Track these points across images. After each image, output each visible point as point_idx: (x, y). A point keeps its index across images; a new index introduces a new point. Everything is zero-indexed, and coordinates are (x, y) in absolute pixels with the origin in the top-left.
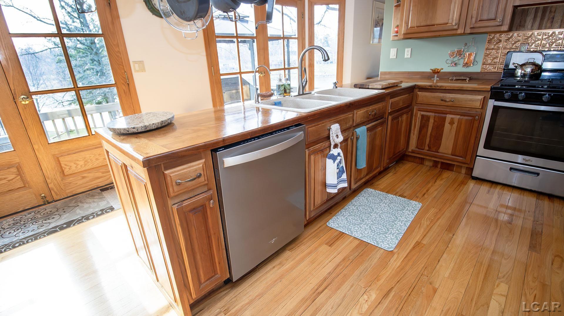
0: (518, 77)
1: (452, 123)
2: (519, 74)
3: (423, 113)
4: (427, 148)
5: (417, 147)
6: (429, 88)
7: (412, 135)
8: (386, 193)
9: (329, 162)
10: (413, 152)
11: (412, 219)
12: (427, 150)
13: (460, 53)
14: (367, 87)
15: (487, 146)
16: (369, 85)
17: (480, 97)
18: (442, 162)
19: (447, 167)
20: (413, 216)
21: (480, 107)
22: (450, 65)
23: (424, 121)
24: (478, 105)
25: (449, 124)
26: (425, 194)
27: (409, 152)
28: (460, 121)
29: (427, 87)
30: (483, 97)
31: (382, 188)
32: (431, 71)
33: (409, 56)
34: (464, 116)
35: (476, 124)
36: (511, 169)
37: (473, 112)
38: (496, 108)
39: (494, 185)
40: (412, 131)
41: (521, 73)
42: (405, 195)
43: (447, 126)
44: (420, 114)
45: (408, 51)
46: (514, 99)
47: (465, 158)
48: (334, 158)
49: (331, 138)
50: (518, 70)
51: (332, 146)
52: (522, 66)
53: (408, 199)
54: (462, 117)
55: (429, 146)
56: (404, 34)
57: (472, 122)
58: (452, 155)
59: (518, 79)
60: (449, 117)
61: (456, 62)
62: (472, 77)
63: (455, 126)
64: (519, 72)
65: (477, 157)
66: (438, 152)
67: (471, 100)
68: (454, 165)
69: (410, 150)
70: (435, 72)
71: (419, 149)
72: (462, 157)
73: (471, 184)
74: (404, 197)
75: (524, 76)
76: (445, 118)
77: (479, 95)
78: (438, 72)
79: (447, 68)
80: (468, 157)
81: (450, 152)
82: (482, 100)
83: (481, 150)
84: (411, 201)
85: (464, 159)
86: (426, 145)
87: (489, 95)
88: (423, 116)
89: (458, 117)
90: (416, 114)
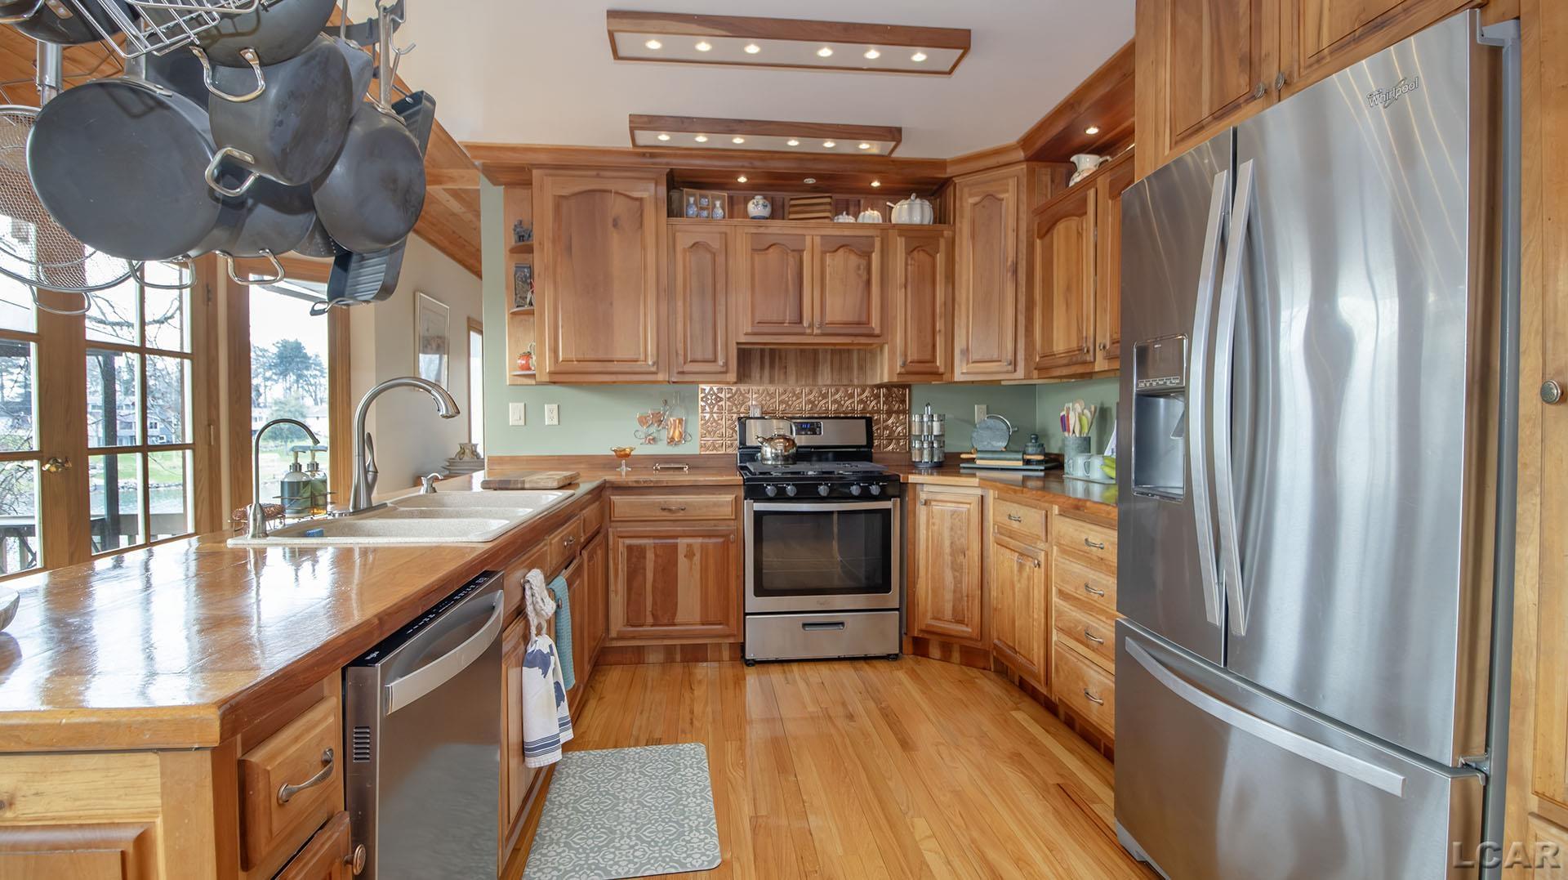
0: (768, 460)
1: (690, 555)
2: (769, 455)
3: (628, 541)
4: (650, 620)
5: (629, 623)
6: (635, 485)
7: (612, 596)
8: (615, 747)
9: (532, 675)
10: (620, 638)
11: (709, 780)
12: (652, 626)
13: (659, 420)
14: (519, 486)
15: (760, 591)
16: (523, 482)
17: (729, 498)
18: (681, 645)
19: (695, 654)
20: (707, 775)
21: (733, 517)
22: (641, 441)
23: (634, 560)
24: (727, 512)
25: (685, 559)
26: (692, 720)
27: (613, 639)
28: (703, 547)
29: (630, 484)
30: (734, 496)
32: (614, 453)
33: (555, 422)
34: (710, 536)
35: (733, 551)
36: (805, 625)
37: (722, 527)
38: (759, 516)
40: (612, 587)
41: (772, 453)
42: (657, 735)
43: (682, 561)
44: (623, 544)
45: (551, 411)
46: (781, 497)
47: (727, 625)
48: (542, 661)
49: (530, 609)
50: (764, 448)
51: (533, 631)
52: (768, 441)
53: (668, 742)
54: (706, 540)
55: (653, 615)
56: (550, 373)
57: (726, 545)
58: (703, 624)
59: (770, 462)
60: (682, 543)
61: (655, 435)
62: (695, 463)
63: (697, 558)
64: (768, 451)
65: (748, 617)
66: (675, 625)
67: (715, 504)
68: (707, 646)
69: (613, 634)
70: (622, 455)
71: (632, 626)
72: (720, 624)
73: (752, 678)
74: (658, 742)
75: (777, 457)
76: (675, 546)
77: (727, 493)
78: (628, 455)
79: (642, 449)
80: (733, 621)
81: (697, 617)
82: (734, 502)
83: (753, 602)
84: (680, 746)
85: (726, 627)
86: (648, 613)
87: (742, 494)
88: (630, 548)
89: (700, 540)
90: (616, 544)
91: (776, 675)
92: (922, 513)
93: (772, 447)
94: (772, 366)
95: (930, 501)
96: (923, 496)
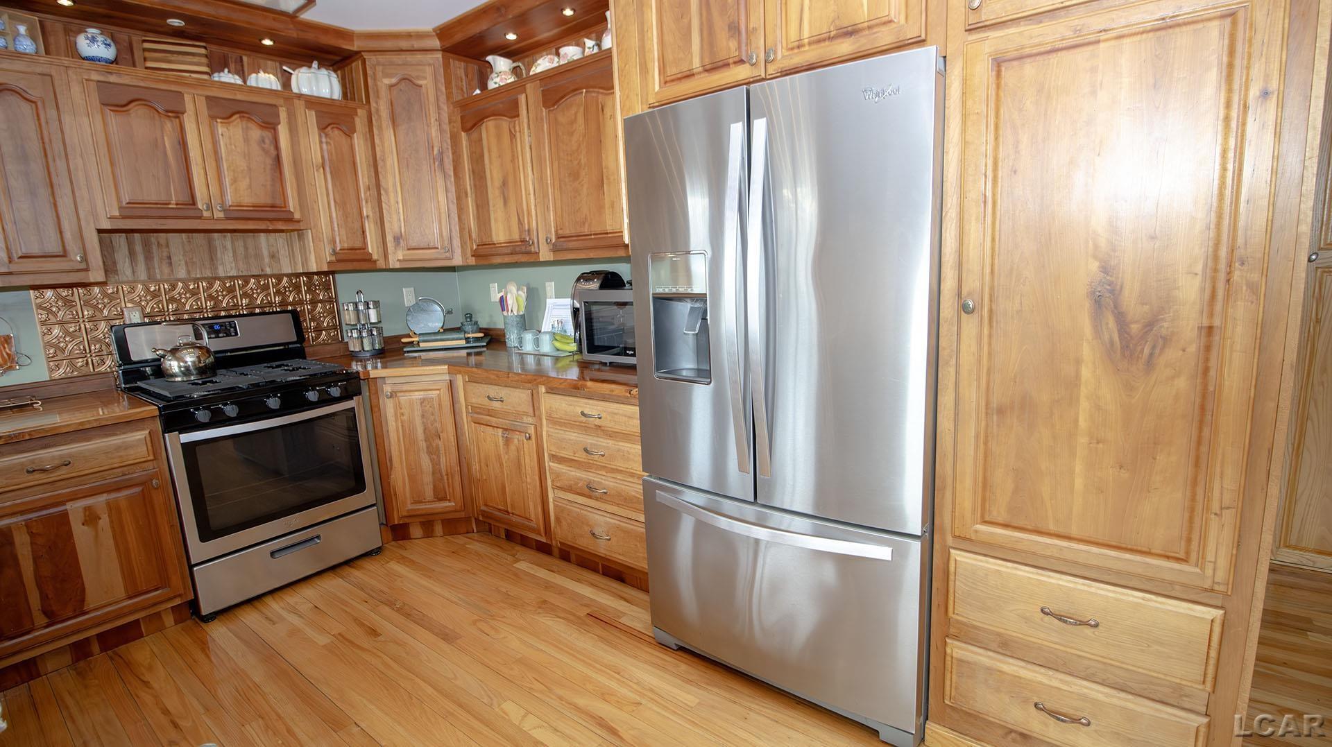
0: (176, 376)
1: (91, 521)
2: (178, 370)
4: (40, 621)
12: (45, 627)
17: (141, 435)
18: (97, 635)
19: (121, 637)
21: (151, 457)
24: (142, 452)
25: (85, 528)
28: (112, 508)
30: (147, 432)
34: (119, 489)
35: (156, 498)
36: (272, 554)
37: (137, 474)
41: (179, 367)
43: (81, 533)
47: (167, 587)
50: (166, 361)
52: (174, 351)
54: (114, 495)
55: (44, 614)
57: (145, 501)
58: (130, 598)
59: (179, 379)
60: (74, 508)
62: (36, 396)
63: (104, 521)
64: (174, 366)
65: (196, 569)
66: (86, 613)
68: (138, 621)
71: (11, 638)
72: (157, 589)
73: (218, 632)
75: (187, 372)
76: (63, 515)
77: (132, 431)
80: (176, 580)
81: (121, 592)
82: (148, 439)
83: (198, 549)
85: (165, 590)
86: (36, 613)
87: (158, 426)
89: (103, 498)
91: (250, 618)
92: (389, 407)
93: (179, 359)
94: (149, 258)
95: (395, 392)
96: (387, 389)
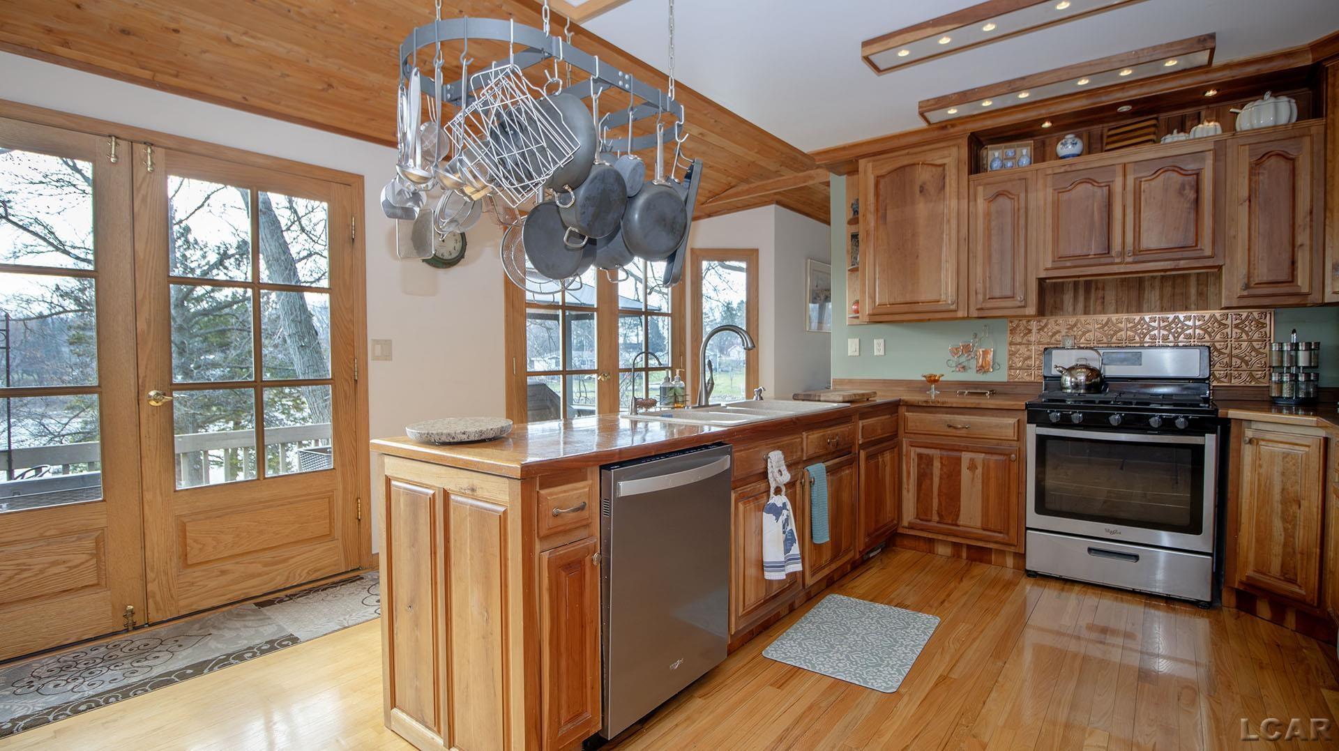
0: (1067, 388)
1: (972, 467)
2: (1068, 384)
3: (919, 450)
4: (936, 518)
5: (918, 517)
6: (924, 404)
7: (904, 492)
8: (871, 601)
9: (768, 518)
10: (911, 527)
11: (925, 642)
12: (938, 522)
13: (967, 349)
14: (817, 399)
15: (1041, 509)
16: (820, 396)
17: (1012, 421)
18: (967, 544)
19: (979, 554)
20: (927, 638)
21: (1016, 438)
22: (954, 369)
23: (923, 466)
24: (1010, 433)
25: (968, 471)
26: (944, 601)
27: (903, 527)
28: (985, 463)
29: (920, 404)
30: (1017, 419)
31: (861, 592)
32: (924, 379)
33: (882, 353)
34: (992, 453)
35: (1014, 466)
36: (1090, 550)
37: (1005, 447)
38: (1041, 440)
39: (1067, 587)
40: (905, 486)
41: (1071, 382)
42: (908, 603)
43: (965, 472)
44: (914, 452)
45: (878, 344)
46: (1065, 423)
47: (1008, 534)
48: (776, 511)
49: (770, 476)
50: (1064, 377)
51: (772, 490)
52: (1070, 370)
53: (913, 610)
54: (988, 457)
55: (938, 513)
56: (869, 315)
57: (1006, 465)
58: (984, 530)
59: (1069, 391)
60: (966, 457)
61: (964, 364)
62: (995, 390)
63: (979, 471)
64: (1068, 381)
65: (1028, 531)
66: (958, 525)
67: (997, 426)
68: (991, 549)
69: (905, 523)
70: (932, 380)
71: (922, 520)
72: (1000, 533)
73: (1029, 589)
74: (906, 607)
75: (1076, 386)
76: (959, 459)
77: (1009, 417)
78: (937, 381)
79: (950, 375)
80: (1013, 532)
81: (979, 525)
82: (1016, 425)
83: (1033, 519)
84: (920, 614)
85: (1006, 536)
86: (934, 512)
87: (1025, 418)
88: (920, 456)
89: (982, 456)
90: (908, 452)
92: (1248, 452)
93: (1072, 376)
95: (1258, 440)
96: (1249, 434)
